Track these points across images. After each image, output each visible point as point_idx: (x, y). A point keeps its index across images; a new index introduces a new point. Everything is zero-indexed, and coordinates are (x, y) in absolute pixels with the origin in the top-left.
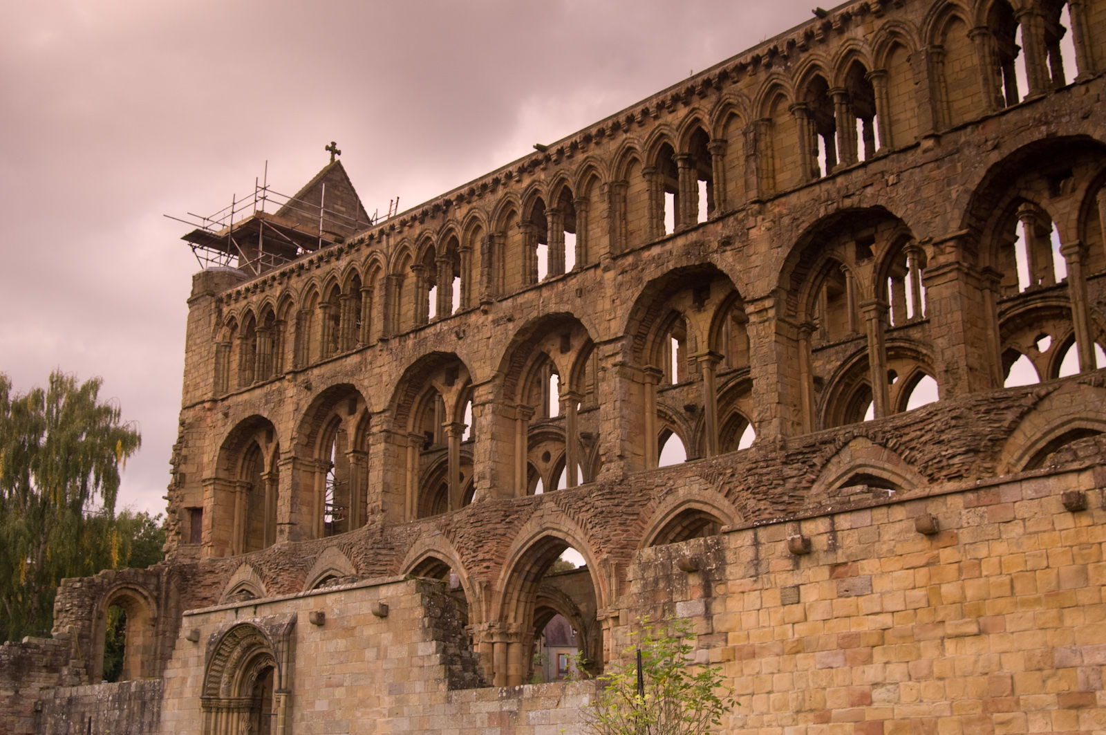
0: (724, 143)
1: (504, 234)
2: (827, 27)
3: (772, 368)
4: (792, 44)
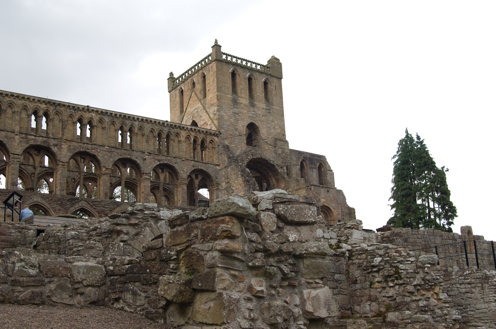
0: (53, 119)
2: (88, 110)
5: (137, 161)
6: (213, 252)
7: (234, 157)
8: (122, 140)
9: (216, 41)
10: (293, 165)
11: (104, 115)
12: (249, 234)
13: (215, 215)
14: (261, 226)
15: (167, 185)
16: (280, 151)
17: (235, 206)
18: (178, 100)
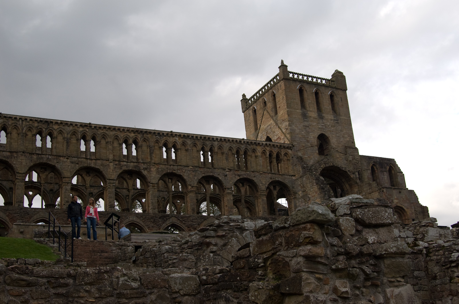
0: (142, 146)
1: (71, 139)
2: (171, 135)
5: (219, 177)
6: (297, 257)
7: (308, 167)
8: (204, 159)
9: (282, 62)
10: (364, 170)
11: (186, 138)
12: (330, 239)
13: (297, 223)
14: (341, 231)
15: (248, 198)
16: (350, 158)
17: (315, 213)
18: (251, 119)
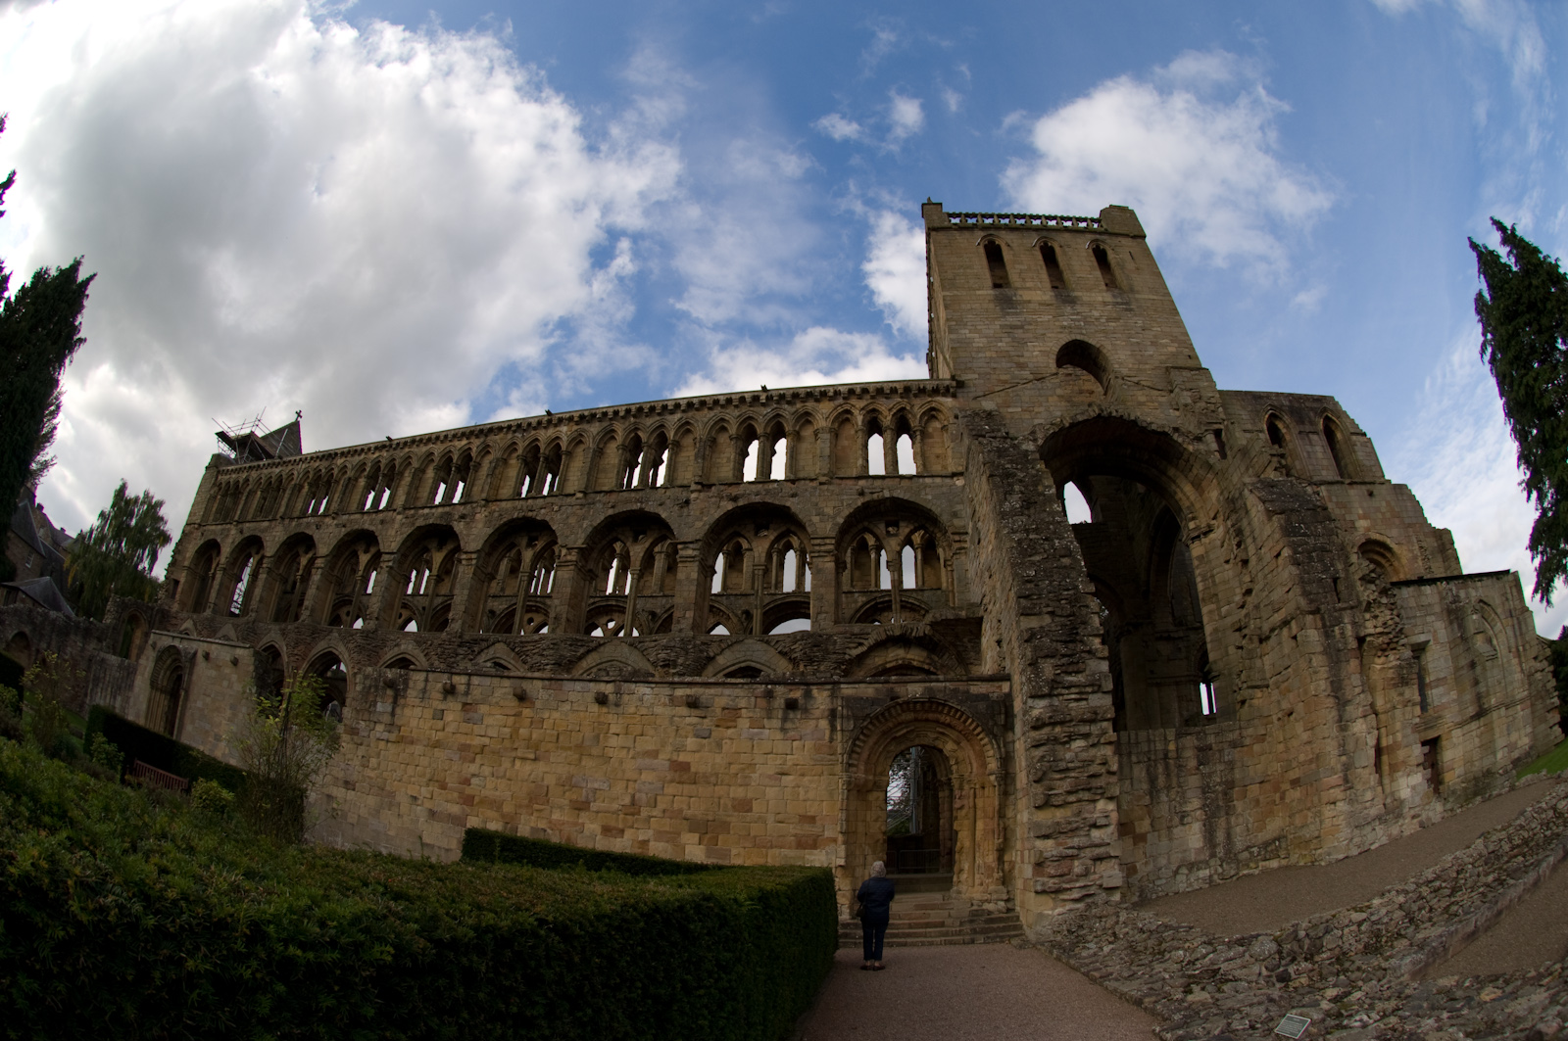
0: (479, 465)
1: (356, 480)
2: (549, 422)
3: (466, 592)
4: (529, 424)
5: (661, 513)
11: (587, 422)
16: (1187, 399)
